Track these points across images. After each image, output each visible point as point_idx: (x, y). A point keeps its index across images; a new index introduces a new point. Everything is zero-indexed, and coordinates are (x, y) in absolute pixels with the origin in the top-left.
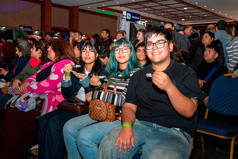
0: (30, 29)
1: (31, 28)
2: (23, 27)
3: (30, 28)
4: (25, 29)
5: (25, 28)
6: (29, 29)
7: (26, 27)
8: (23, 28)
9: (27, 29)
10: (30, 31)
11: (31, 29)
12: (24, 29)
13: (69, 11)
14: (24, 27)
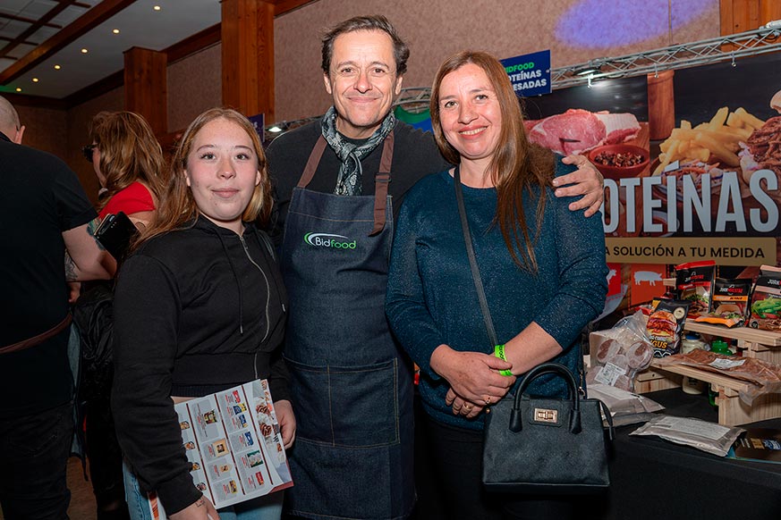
0: (533, 74)
1: (541, 60)
3: (531, 65)
6: (527, 76)
9: (518, 77)
10: (531, 85)
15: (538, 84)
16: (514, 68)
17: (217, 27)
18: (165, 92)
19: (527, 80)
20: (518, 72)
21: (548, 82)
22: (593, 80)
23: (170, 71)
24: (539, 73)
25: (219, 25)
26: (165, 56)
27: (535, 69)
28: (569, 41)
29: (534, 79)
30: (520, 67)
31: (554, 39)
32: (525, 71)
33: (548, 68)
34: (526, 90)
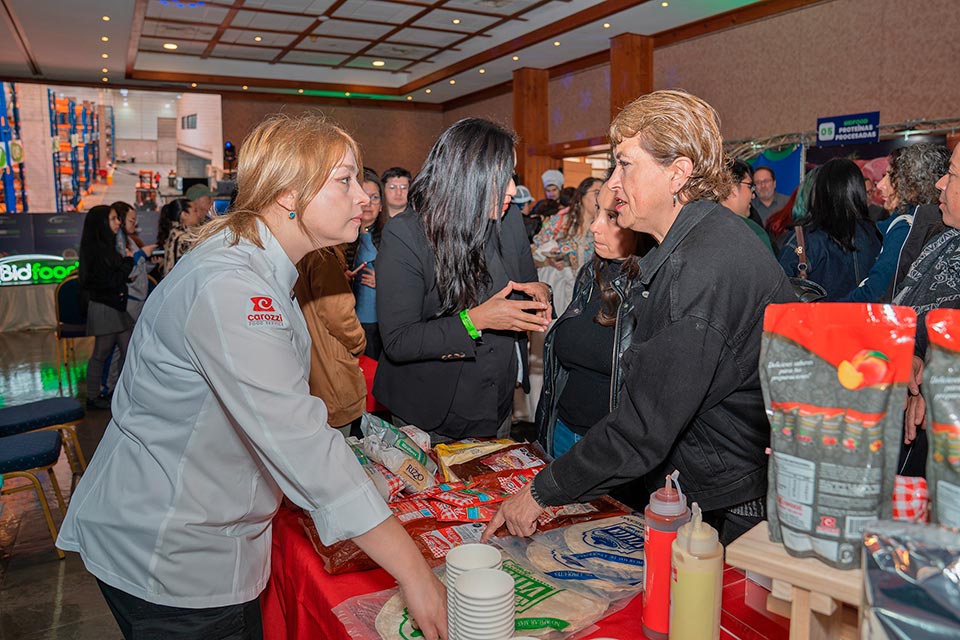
0: (867, 128)
1: (873, 118)
2: (832, 125)
3: (866, 121)
4: (842, 133)
5: (843, 127)
6: (862, 128)
7: (846, 123)
8: (833, 130)
9: (856, 129)
10: (865, 135)
12: (837, 133)
14: (839, 121)
15: (870, 135)
16: (853, 122)
17: (607, 51)
18: (547, 105)
19: (862, 132)
20: (856, 125)
21: (877, 134)
22: (910, 136)
23: (553, 86)
24: (871, 127)
25: (608, 51)
26: (547, 72)
27: (868, 124)
28: (903, 92)
29: (867, 132)
30: (859, 121)
31: (891, 89)
32: (862, 125)
33: (878, 123)
34: (861, 139)
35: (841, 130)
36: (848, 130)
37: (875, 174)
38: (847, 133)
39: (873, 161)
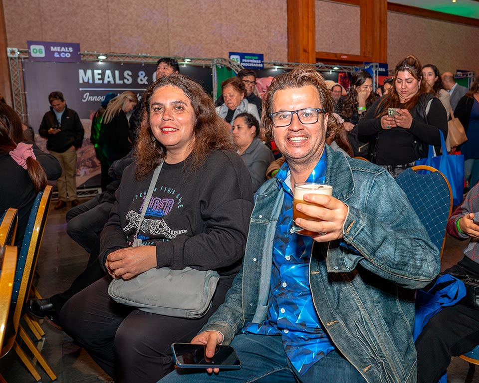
0: (257, 61)
1: (261, 57)
2: (238, 57)
3: (257, 58)
4: (244, 62)
5: (245, 59)
6: (255, 61)
7: (246, 57)
8: (239, 60)
9: (252, 61)
10: (257, 65)
11: (260, 62)
12: (241, 61)
13: (359, 11)
14: (242, 56)
15: (259, 65)
16: (250, 57)
19: (256, 63)
20: (251, 59)
21: (263, 66)
27: (258, 60)
29: (258, 63)
30: (253, 57)
32: (255, 59)
33: (263, 60)
34: (255, 67)
35: (243, 60)
36: (248, 61)
37: (262, 86)
38: (247, 63)
39: (261, 79)
